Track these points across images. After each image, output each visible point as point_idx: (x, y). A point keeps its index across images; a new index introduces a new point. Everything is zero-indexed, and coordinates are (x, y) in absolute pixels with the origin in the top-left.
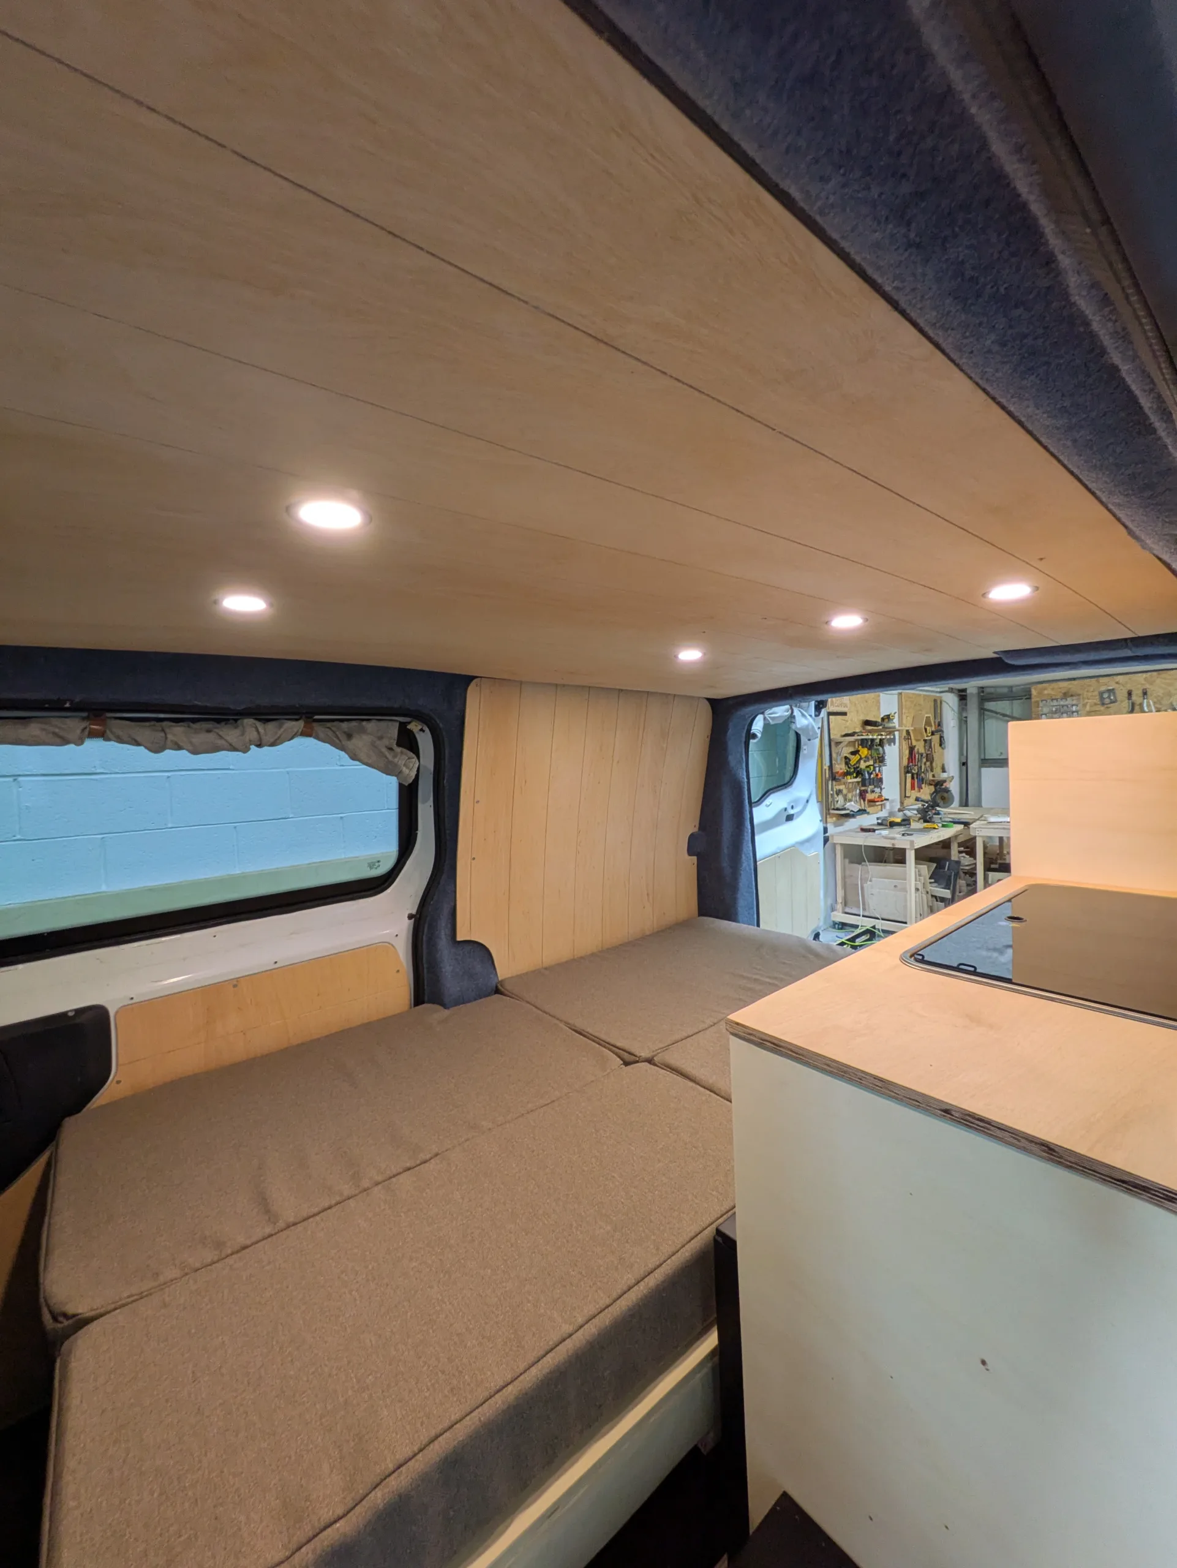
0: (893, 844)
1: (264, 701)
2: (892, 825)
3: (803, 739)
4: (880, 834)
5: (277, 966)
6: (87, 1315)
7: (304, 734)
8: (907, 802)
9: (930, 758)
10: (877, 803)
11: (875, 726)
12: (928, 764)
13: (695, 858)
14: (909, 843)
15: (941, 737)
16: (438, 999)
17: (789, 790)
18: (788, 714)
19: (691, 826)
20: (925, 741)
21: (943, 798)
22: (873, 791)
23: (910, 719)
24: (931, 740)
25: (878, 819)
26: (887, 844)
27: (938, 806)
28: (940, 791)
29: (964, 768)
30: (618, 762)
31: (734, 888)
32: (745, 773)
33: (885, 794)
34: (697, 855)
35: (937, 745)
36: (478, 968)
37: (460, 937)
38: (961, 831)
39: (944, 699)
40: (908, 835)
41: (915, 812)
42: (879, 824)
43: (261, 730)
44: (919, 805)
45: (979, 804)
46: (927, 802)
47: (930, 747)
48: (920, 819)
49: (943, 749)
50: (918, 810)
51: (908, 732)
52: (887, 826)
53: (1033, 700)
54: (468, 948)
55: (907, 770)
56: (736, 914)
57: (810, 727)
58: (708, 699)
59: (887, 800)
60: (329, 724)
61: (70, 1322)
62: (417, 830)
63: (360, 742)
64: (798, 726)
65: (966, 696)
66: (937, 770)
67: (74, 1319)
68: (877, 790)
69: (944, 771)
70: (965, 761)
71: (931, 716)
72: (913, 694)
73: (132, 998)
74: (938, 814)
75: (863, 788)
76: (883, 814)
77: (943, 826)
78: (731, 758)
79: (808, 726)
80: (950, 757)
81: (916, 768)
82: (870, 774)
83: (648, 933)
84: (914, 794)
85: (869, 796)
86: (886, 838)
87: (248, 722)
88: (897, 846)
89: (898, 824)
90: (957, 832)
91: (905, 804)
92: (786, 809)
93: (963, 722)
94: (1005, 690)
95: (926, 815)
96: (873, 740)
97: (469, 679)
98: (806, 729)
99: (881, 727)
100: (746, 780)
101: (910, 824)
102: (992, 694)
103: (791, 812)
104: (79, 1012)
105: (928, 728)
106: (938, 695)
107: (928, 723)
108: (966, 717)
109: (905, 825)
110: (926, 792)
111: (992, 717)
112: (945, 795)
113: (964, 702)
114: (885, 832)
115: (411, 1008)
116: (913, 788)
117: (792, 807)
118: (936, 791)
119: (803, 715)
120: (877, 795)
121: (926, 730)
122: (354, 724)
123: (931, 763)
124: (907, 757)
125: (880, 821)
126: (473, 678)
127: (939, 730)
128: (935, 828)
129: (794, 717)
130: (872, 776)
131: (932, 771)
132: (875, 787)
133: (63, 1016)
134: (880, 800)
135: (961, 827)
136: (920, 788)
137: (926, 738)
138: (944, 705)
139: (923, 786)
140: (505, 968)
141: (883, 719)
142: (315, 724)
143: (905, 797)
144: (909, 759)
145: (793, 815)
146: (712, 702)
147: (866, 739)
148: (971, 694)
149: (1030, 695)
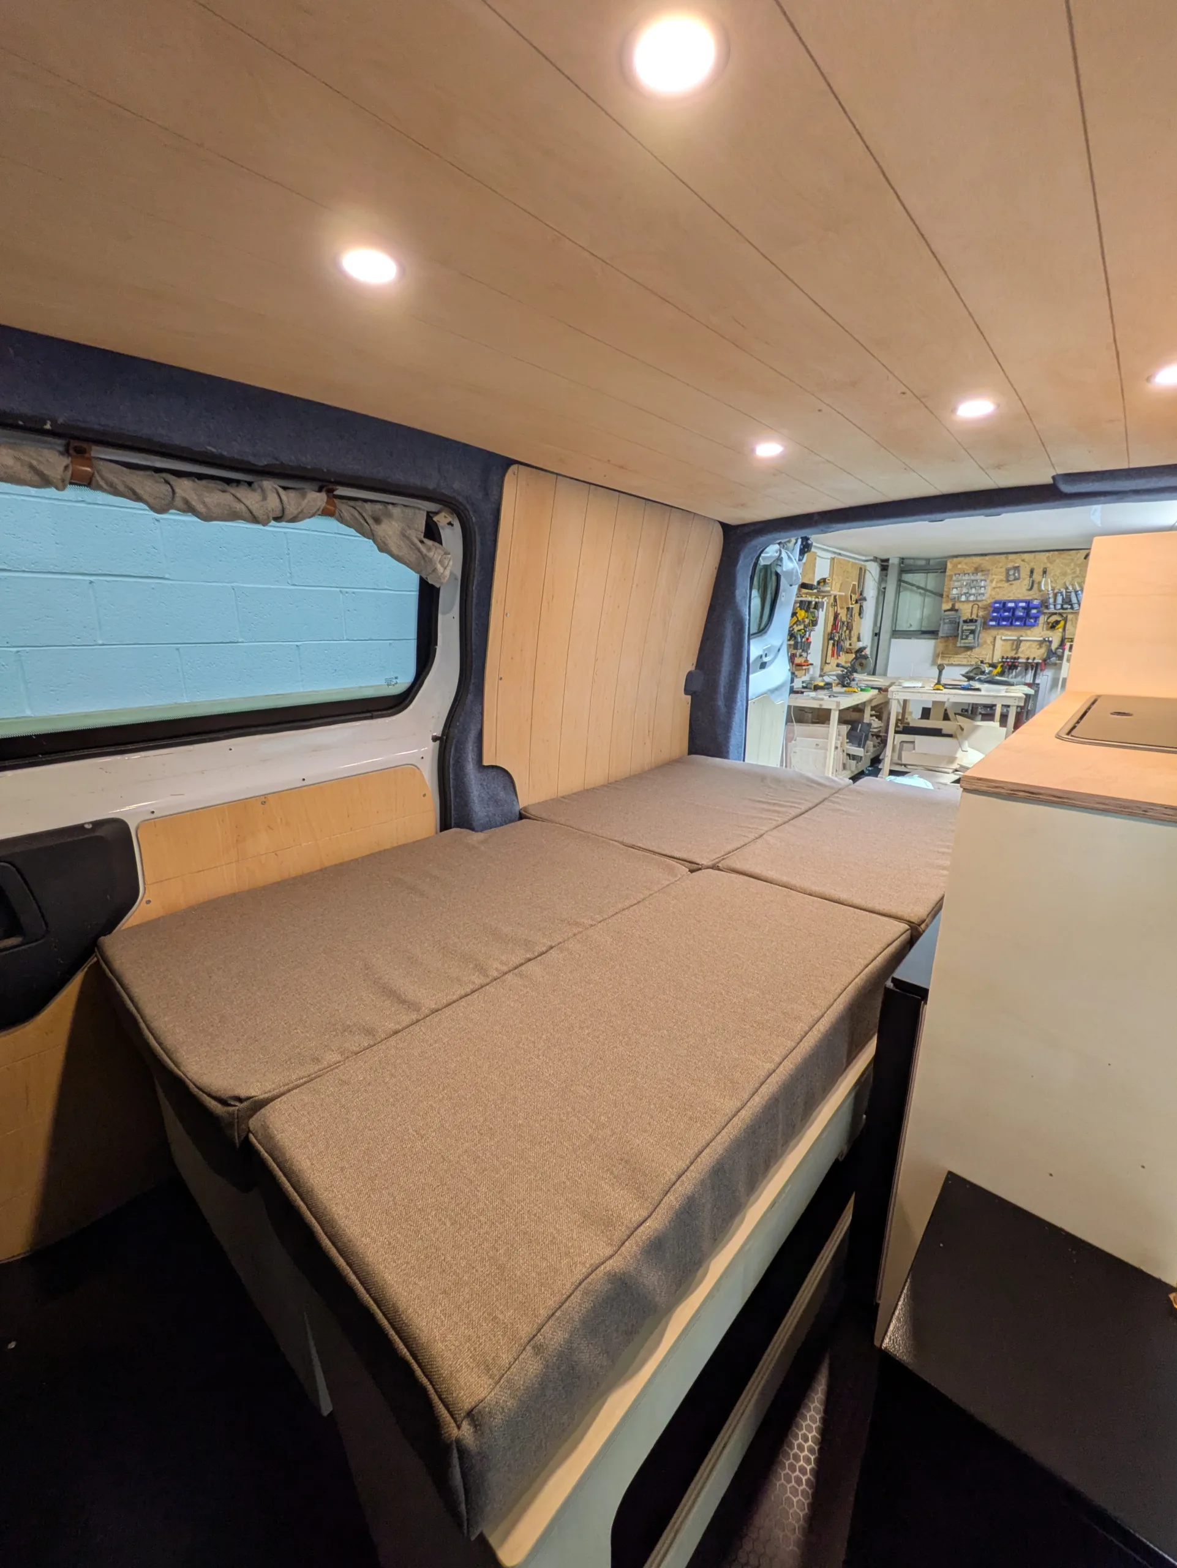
0: (821, 705)
1: (288, 458)
2: (817, 688)
3: (783, 585)
4: (808, 696)
5: (305, 783)
6: (261, 1097)
7: (326, 513)
8: (827, 668)
9: (850, 628)
10: (804, 667)
11: (811, 589)
12: (847, 632)
13: (689, 697)
14: (835, 704)
15: (861, 607)
16: (466, 823)
17: (766, 637)
18: (777, 555)
19: (689, 664)
20: (848, 609)
21: (861, 665)
22: (801, 656)
23: (838, 585)
24: (852, 608)
25: (803, 682)
26: (815, 705)
27: (856, 672)
28: (859, 658)
29: (876, 638)
31: (728, 727)
32: (748, 610)
33: (811, 660)
34: (692, 695)
35: (857, 614)
36: (502, 794)
37: (485, 763)
38: (875, 695)
39: (868, 568)
40: (834, 697)
41: (835, 678)
42: (804, 687)
43: (284, 498)
44: (839, 671)
45: (885, 674)
46: (846, 668)
47: (851, 616)
48: (838, 684)
49: (861, 618)
50: (838, 676)
51: (835, 597)
52: (811, 689)
53: (947, 574)
54: (494, 773)
55: (831, 637)
56: (728, 752)
58: (721, 523)
59: (812, 664)
60: (352, 503)
61: (245, 1104)
62: (437, 645)
63: (389, 529)
64: (784, 569)
65: (888, 566)
66: (854, 639)
67: (249, 1102)
68: (804, 654)
69: (859, 640)
70: (877, 631)
71: (856, 583)
72: (844, 560)
73: (153, 812)
74: (854, 680)
75: (794, 651)
76: (806, 678)
77: (862, 690)
78: (738, 592)
80: (865, 628)
81: (837, 635)
82: (802, 637)
83: (646, 768)
84: (833, 662)
85: (798, 660)
86: (813, 698)
87: (268, 484)
88: (824, 707)
89: (822, 688)
90: (873, 696)
91: (825, 670)
92: (761, 656)
93: (882, 592)
94: (923, 563)
95: (845, 680)
96: (810, 603)
97: (508, 463)
99: (815, 591)
100: (748, 617)
101: (831, 688)
102: (910, 565)
103: (765, 659)
104: (97, 824)
105: (853, 596)
106: (863, 563)
107: (853, 592)
108: (885, 588)
109: (828, 689)
110: (845, 659)
111: (906, 589)
112: (864, 661)
113: (884, 572)
114: (813, 694)
115: (437, 833)
116: (833, 655)
117: (766, 655)
118: (856, 658)
119: (789, 557)
120: (803, 661)
121: (851, 597)
122: (378, 506)
123: (850, 632)
124: (831, 624)
125: (804, 685)
126: (512, 462)
127: (861, 599)
128: (855, 692)
129: (781, 558)
130: (803, 640)
131: (850, 640)
132: (803, 651)
133: (80, 828)
134: (806, 664)
135: (876, 691)
136: (839, 655)
137: (851, 606)
138: (867, 572)
139: (841, 653)
140: (525, 798)
141: (819, 583)
142: (336, 501)
143: (826, 663)
144: (832, 626)
145: (766, 663)
146: (725, 526)
147: (805, 602)
148: (893, 564)
149: (945, 569)
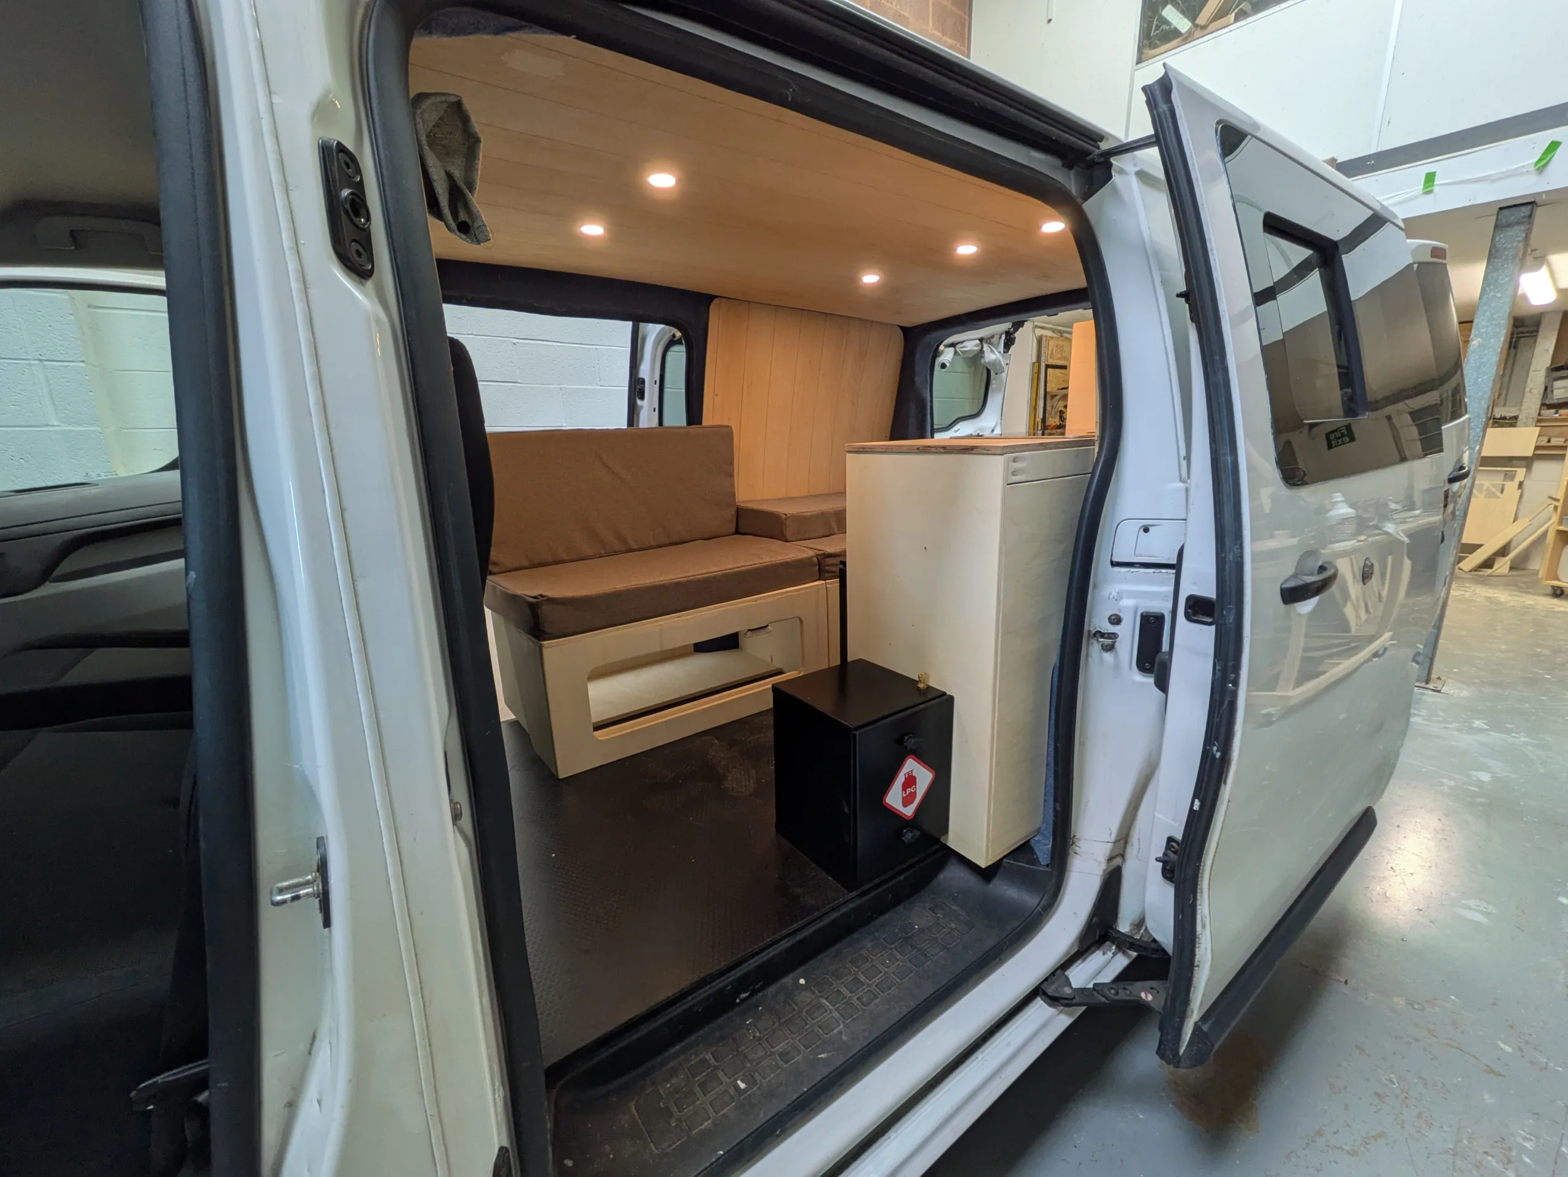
3: (992, 373)
17: (978, 421)
18: (978, 349)
30: (824, 375)
32: (929, 393)
57: (997, 361)
58: (902, 328)
64: (987, 360)
78: (917, 379)
79: (995, 360)
97: (710, 298)
98: (995, 363)
100: (929, 398)
119: (992, 351)
126: (714, 297)
129: (983, 352)
146: (904, 329)
